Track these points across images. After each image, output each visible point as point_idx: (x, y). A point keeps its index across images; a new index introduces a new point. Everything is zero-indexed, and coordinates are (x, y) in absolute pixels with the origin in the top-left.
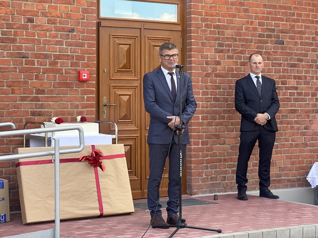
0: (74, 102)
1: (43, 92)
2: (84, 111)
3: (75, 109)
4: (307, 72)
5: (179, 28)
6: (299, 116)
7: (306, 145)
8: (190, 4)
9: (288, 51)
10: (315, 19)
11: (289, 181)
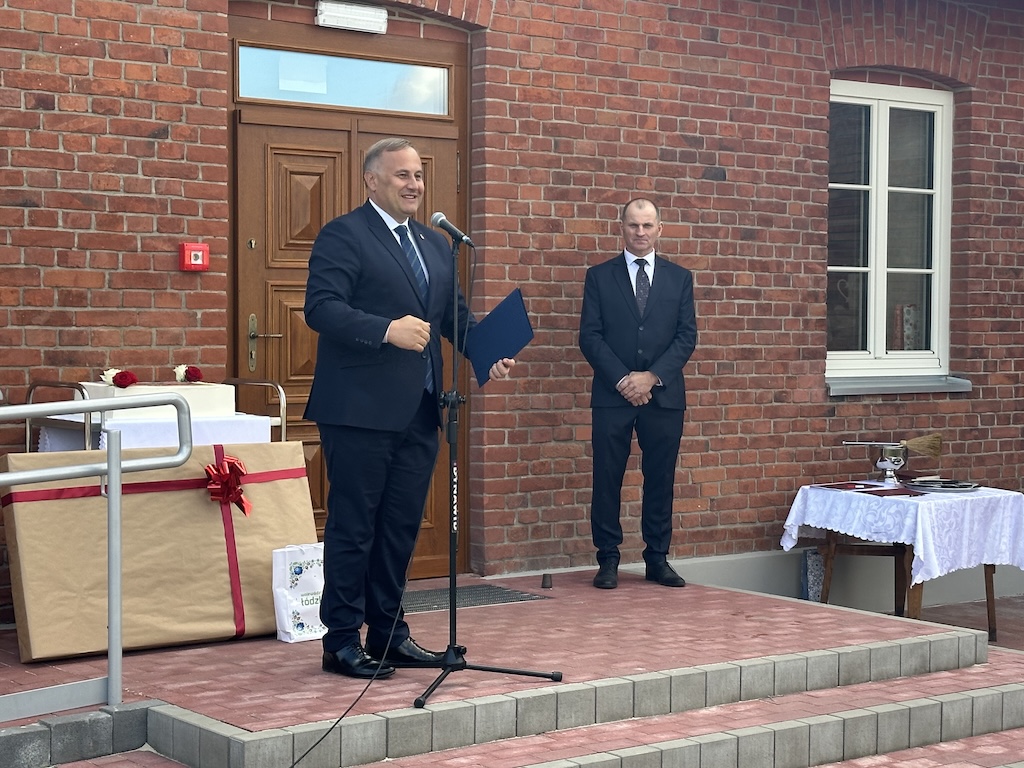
0: (166, 329)
1: (80, 299)
2: (196, 352)
3: (171, 348)
4: (783, 252)
5: (453, 132)
6: (762, 365)
7: (778, 442)
8: (482, 66)
9: (736, 197)
10: (804, 116)
11: (735, 534)
